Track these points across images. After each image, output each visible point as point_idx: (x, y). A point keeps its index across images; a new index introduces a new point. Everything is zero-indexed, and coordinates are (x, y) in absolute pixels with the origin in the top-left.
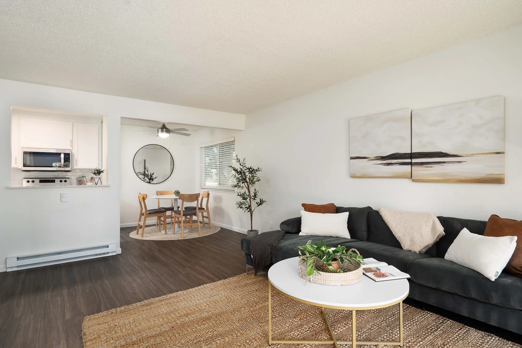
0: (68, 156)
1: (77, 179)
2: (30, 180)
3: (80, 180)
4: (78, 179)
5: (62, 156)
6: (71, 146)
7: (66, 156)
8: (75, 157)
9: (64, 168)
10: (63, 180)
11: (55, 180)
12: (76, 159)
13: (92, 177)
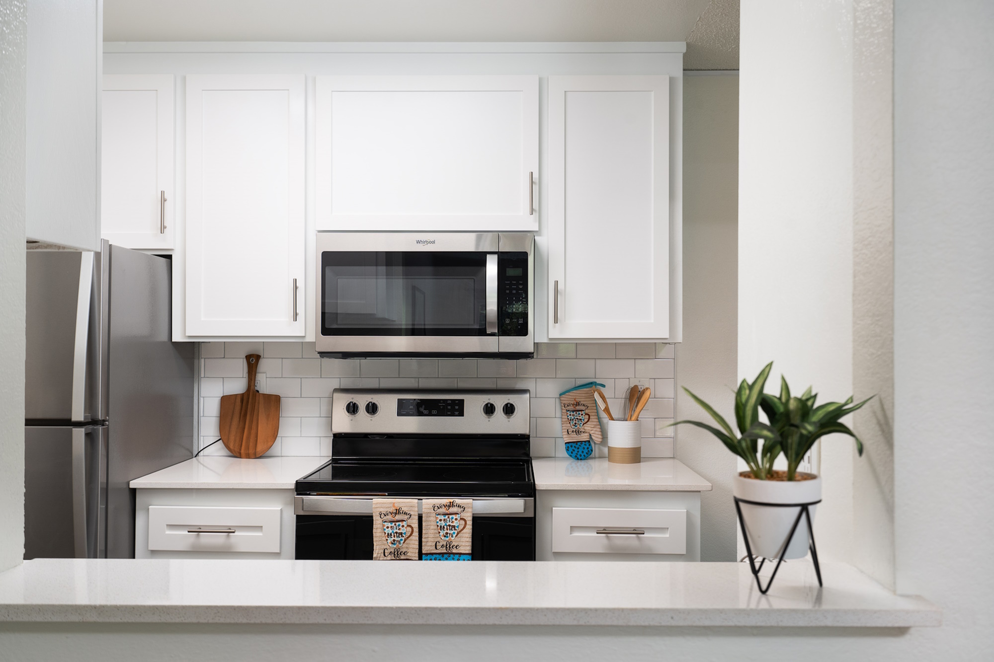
0: (518, 272)
1: (564, 397)
2: (362, 400)
3: (578, 404)
4: (567, 399)
5: (492, 269)
6: (532, 211)
7: (511, 272)
8: (555, 273)
9: (502, 338)
10: (499, 401)
11: (463, 401)
12: (556, 283)
13: (636, 387)
